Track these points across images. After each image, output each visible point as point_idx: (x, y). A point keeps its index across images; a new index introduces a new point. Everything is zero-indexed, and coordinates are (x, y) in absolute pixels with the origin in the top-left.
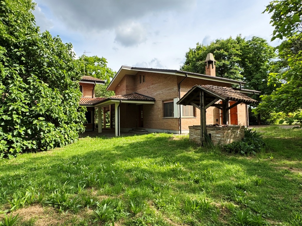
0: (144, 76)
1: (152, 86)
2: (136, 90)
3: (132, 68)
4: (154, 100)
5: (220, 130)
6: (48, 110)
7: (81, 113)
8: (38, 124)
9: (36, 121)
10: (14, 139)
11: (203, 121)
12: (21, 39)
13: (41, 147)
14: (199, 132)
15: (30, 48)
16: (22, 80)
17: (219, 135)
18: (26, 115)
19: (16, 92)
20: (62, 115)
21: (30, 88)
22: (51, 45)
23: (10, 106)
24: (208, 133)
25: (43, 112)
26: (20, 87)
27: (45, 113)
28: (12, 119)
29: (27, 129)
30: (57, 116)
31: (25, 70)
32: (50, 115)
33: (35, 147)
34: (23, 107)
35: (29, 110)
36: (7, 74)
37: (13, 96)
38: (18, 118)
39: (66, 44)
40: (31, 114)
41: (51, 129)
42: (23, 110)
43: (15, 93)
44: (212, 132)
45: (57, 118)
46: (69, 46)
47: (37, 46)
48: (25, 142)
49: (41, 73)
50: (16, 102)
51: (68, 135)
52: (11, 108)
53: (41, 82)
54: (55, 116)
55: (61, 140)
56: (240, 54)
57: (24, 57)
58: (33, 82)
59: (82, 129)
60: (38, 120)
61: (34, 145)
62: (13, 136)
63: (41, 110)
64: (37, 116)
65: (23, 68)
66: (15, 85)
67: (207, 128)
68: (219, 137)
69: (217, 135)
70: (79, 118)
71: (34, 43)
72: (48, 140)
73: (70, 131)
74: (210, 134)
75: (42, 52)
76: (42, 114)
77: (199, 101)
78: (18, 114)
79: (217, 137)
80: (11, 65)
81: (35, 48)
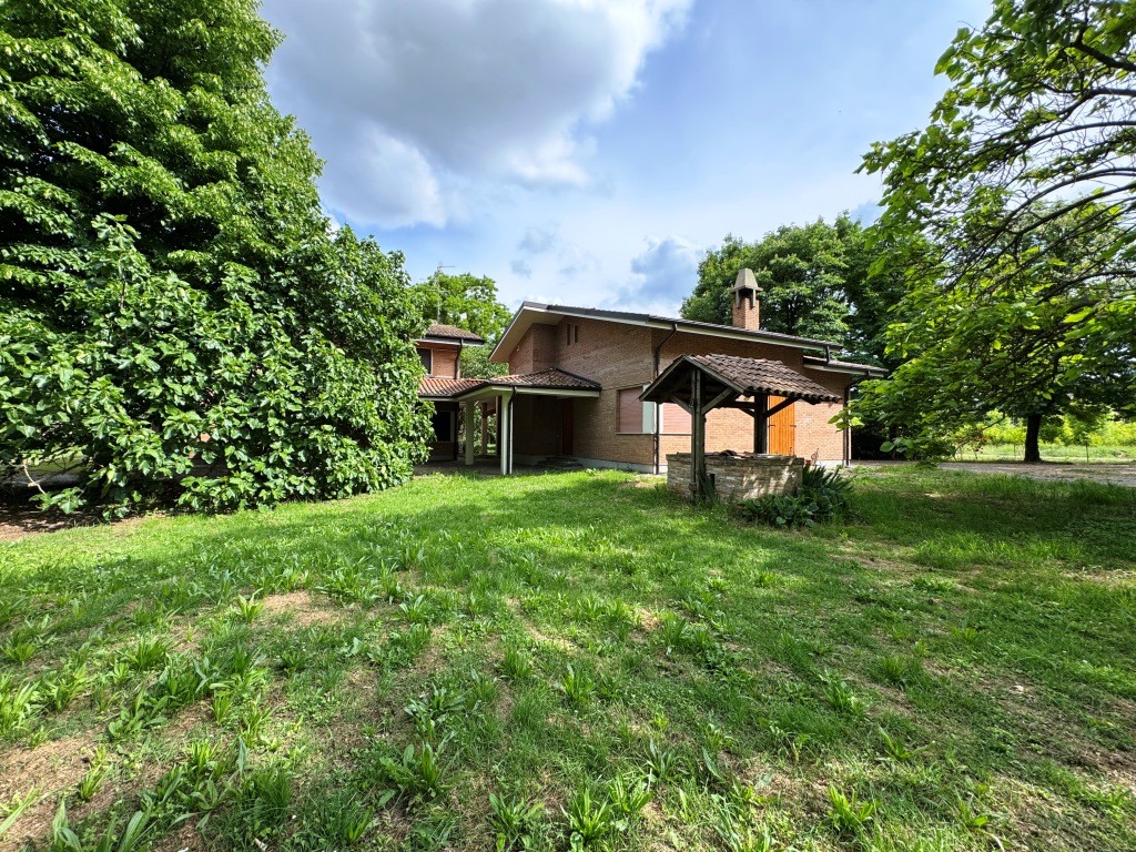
0: (576, 328)
1: (594, 353)
2: (559, 362)
3: (549, 307)
4: (598, 389)
5: (734, 465)
6: (342, 410)
7: (421, 415)
8: (320, 440)
9: (316, 432)
10: (269, 472)
11: (697, 443)
12: (289, 250)
13: (326, 491)
14: (688, 468)
15: (309, 268)
16: (288, 340)
17: (733, 479)
18: (295, 419)
19: (275, 367)
20: (374, 420)
21: (305, 359)
22: (354, 260)
23: (262, 397)
24: (709, 472)
25: (332, 414)
26: (285, 356)
27: (335, 415)
28: (266, 429)
29: (297, 450)
30: (362, 423)
31: (297, 319)
32: (346, 420)
33: (312, 491)
34: (291, 401)
35: (303, 407)
36: (259, 327)
37: (270, 376)
38: (280, 425)
39: (391, 253)
40: (306, 418)
41: (349, 452)
42: (290, 407)
43: (274, 370)
44: (718, 469)
45: (363, 427)
46: (398, 258)
47: (323, 263)
48: (293, 479)
49: (330, 324)
50: (275, 389)
51: (387, 466)
52: (264, 403)
53: (328, 346)
54: (358, 422)
55: (370, 478)
56: (844, 265)
57: (296, 289)
58: (314, 345)
59: (423, 453)
60: (321, 430)
61: (311, 485)
62: (268, 465)
63: (327, 409)
64: (319, 423)
65: (292, 315)
66: (275, 353)
67: (707, 461)
68: (731, 482)
69: (728, 478)
70: (415, 428)
71: (316, 258)
72: (340, 476)
73: (392, 458)
74: (713, 476)
75: (332, 277)
76: (330, 416)
77: (691, 393)
78: (278, 415)
79: (729, 482)
80: (267, 309)
81: (318, 268)
